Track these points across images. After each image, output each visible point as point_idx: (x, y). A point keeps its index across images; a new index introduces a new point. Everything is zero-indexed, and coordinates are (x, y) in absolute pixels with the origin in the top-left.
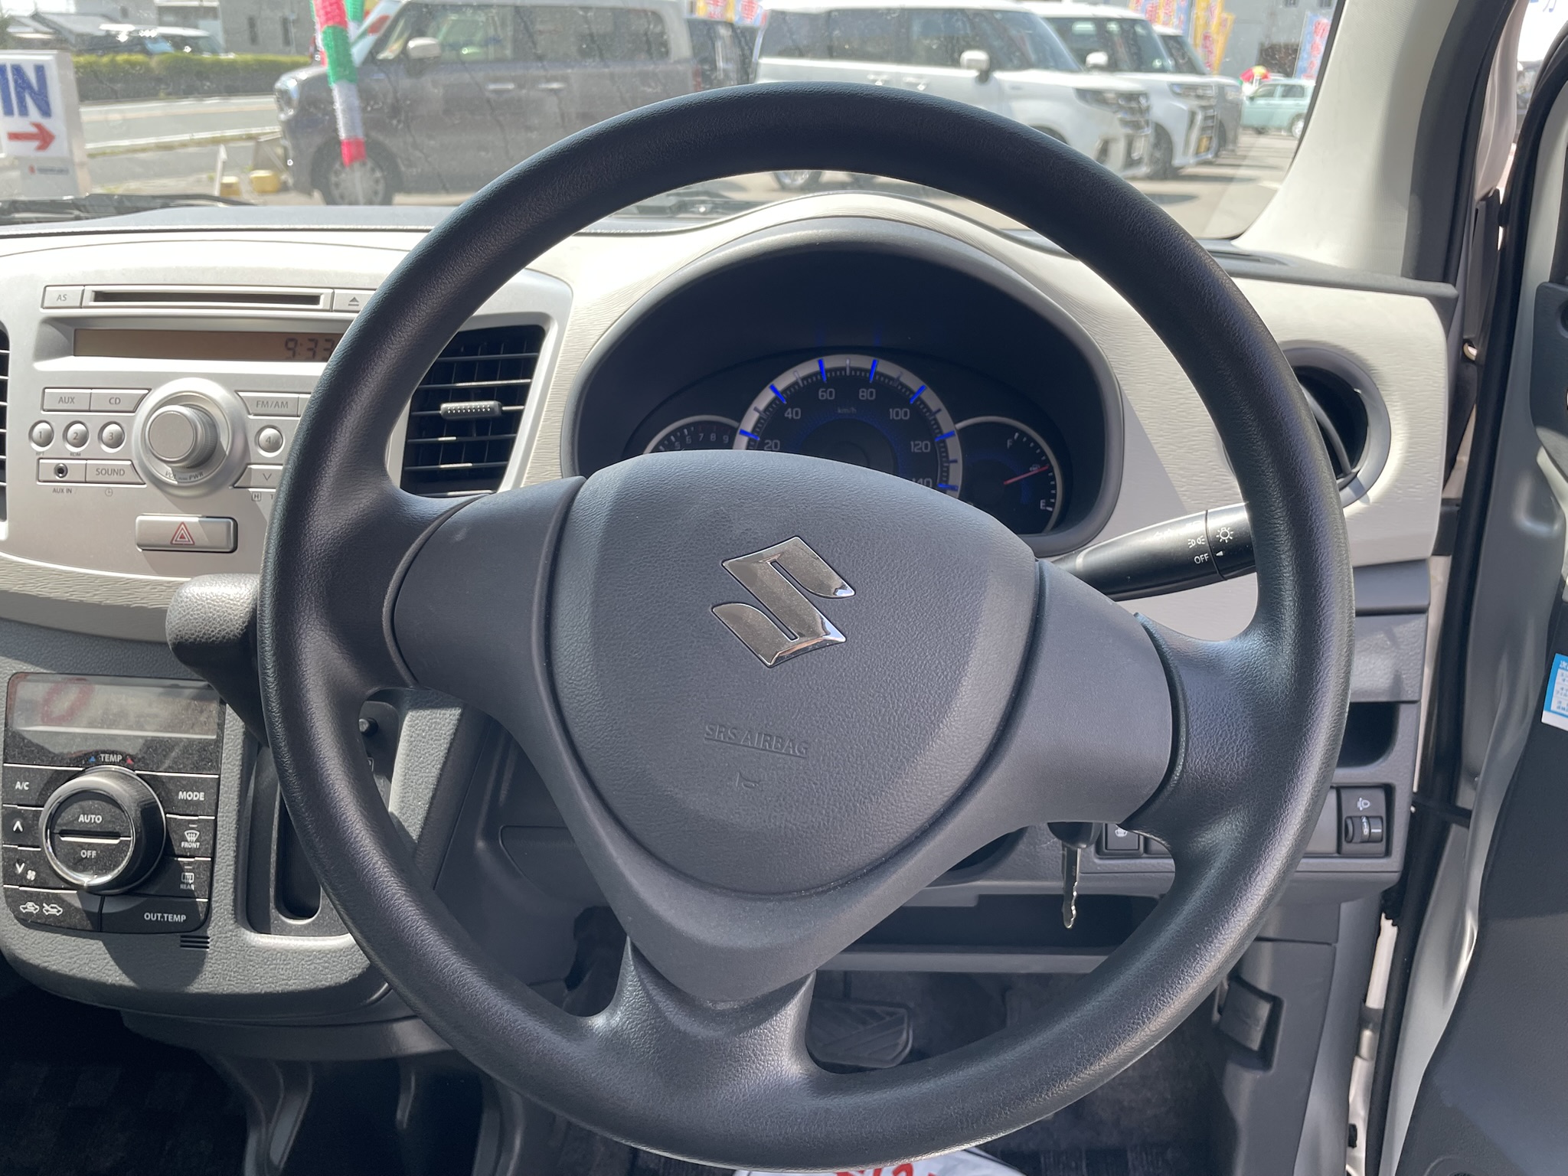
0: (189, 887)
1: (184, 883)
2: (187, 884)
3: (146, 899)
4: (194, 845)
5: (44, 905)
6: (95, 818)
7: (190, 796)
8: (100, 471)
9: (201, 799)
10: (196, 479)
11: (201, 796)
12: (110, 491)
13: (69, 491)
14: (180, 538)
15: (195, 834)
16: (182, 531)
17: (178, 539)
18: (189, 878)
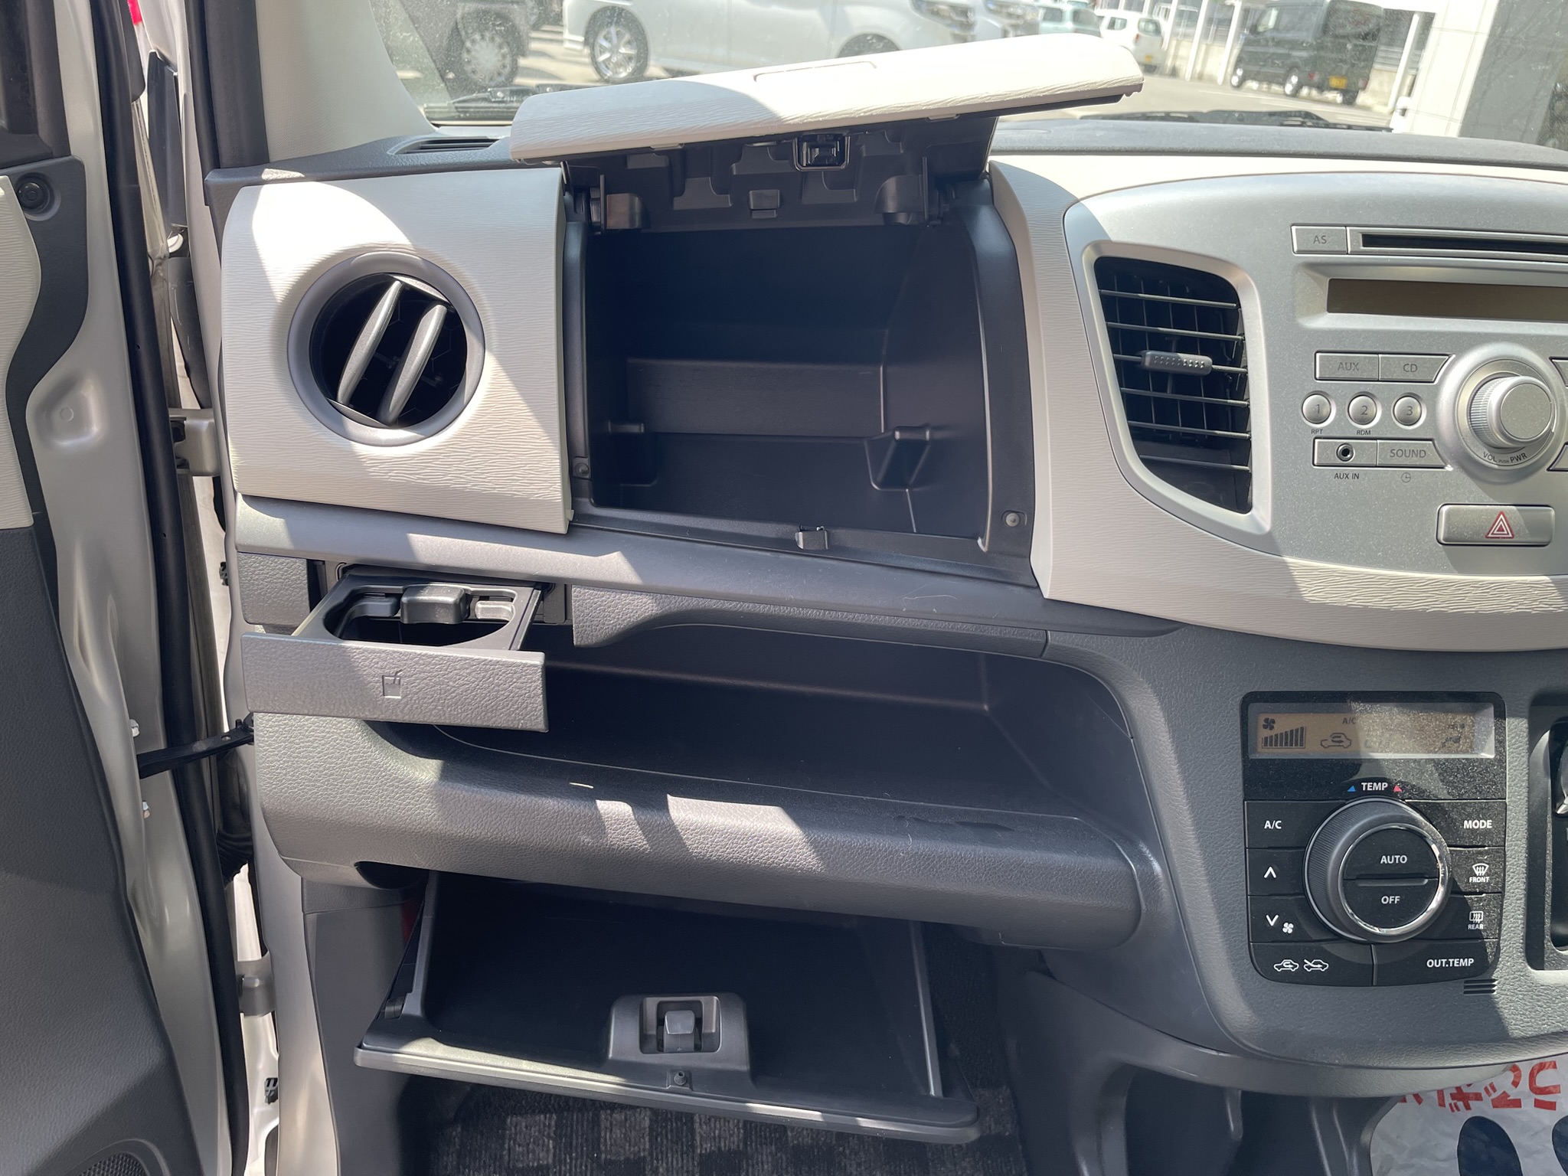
0: (1477, 926)
1: (1472, 923)
2: (1476, 924)
3: (1427, 944)
4: (1483, 880)
5: (1305, 961)
6: (1399, 858)
7: (1476, 825)
8: (1395, 452)
9: (1488, 827)
10: (1520, 462)
11: (1488, 824)
12: (1408, 476)
13: (1356, 476)
14: (1498, 531)
15: (1485, 867)
16: (1502, 522)
17: (1495, 532)
18: (1478, 916)
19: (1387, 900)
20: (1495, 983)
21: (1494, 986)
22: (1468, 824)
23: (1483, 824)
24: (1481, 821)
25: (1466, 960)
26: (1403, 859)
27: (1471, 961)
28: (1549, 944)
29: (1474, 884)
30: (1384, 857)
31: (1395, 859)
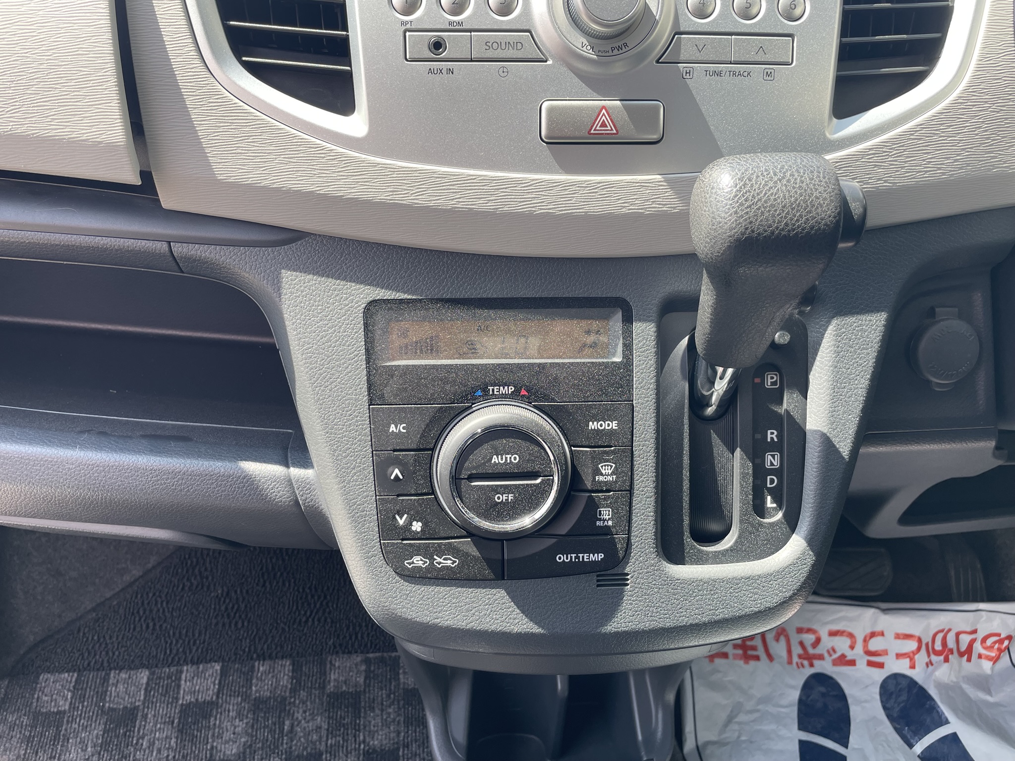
0: (606, 523)
1: (600, 520)
2: (604, 520)
3: (555, 540)
4: (610, 478)
5: (435, 557)
6: (510, 458)
7: (601, 425)
8: (490, 44)
9: (614, 428)
10: (621, 51)
11: (614, 425)
12: (505, 70)
13: (451, 71)
14: (600, 127)
15: (611, 466)
16: (604, 117)
17: (598, 128)
18: (606, 514)
19: (500, 498)
20: (628, 577)
21: (628, 580)
22: (593, 425)
23: (609, 425)
24: (607, 422)
25: (596, 555)
26: (515, 459)
27: (601, 556)
28: (688, 540)
29: (600, 482)
30: (495, 456)
31: (506, 458)
